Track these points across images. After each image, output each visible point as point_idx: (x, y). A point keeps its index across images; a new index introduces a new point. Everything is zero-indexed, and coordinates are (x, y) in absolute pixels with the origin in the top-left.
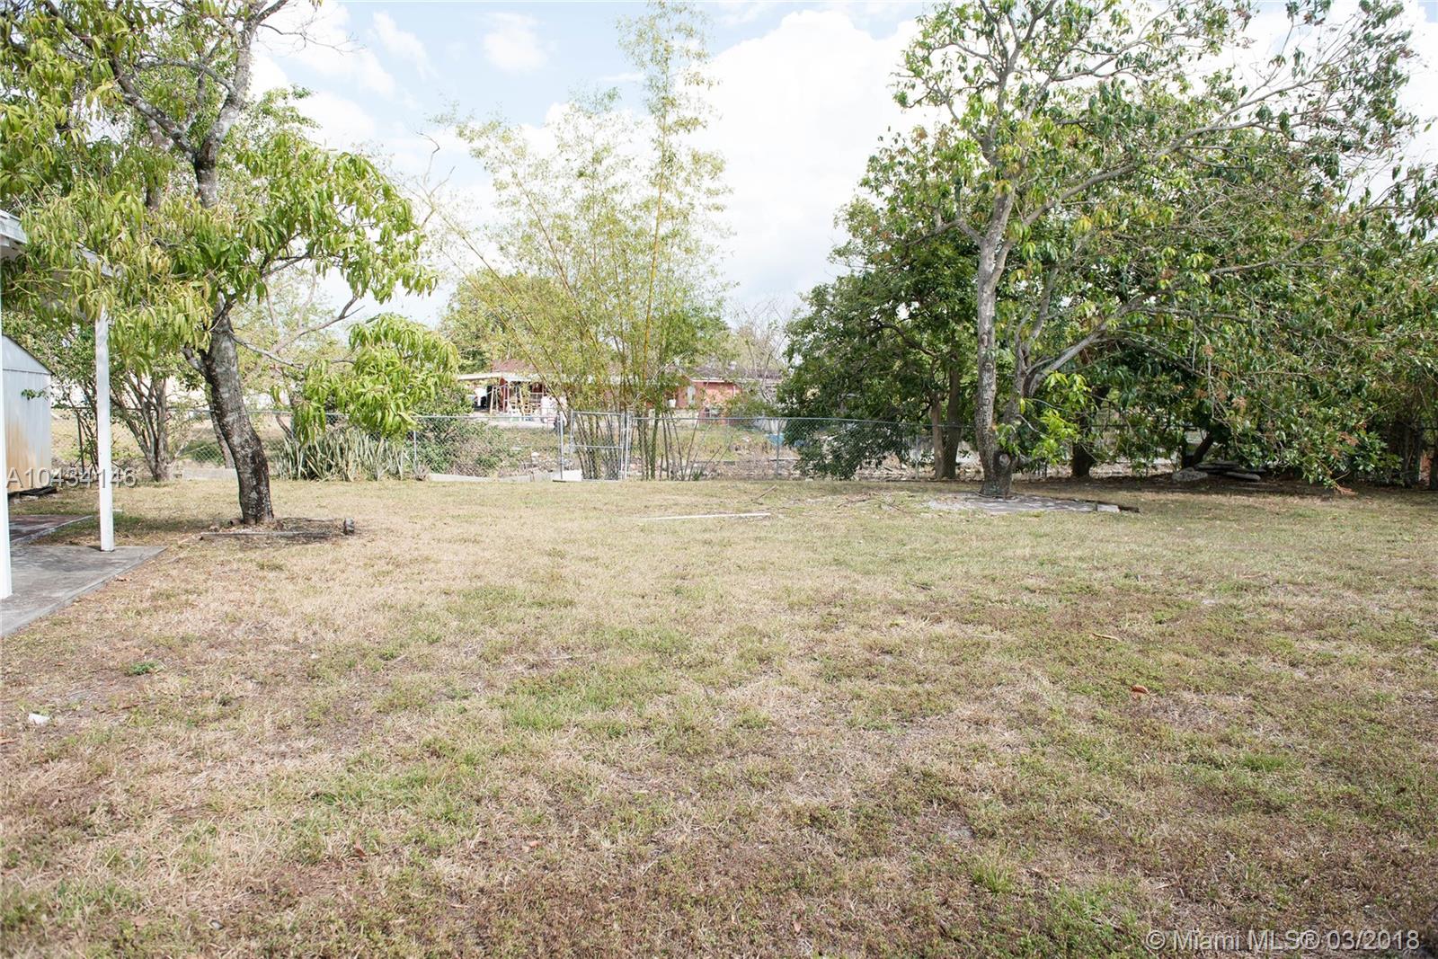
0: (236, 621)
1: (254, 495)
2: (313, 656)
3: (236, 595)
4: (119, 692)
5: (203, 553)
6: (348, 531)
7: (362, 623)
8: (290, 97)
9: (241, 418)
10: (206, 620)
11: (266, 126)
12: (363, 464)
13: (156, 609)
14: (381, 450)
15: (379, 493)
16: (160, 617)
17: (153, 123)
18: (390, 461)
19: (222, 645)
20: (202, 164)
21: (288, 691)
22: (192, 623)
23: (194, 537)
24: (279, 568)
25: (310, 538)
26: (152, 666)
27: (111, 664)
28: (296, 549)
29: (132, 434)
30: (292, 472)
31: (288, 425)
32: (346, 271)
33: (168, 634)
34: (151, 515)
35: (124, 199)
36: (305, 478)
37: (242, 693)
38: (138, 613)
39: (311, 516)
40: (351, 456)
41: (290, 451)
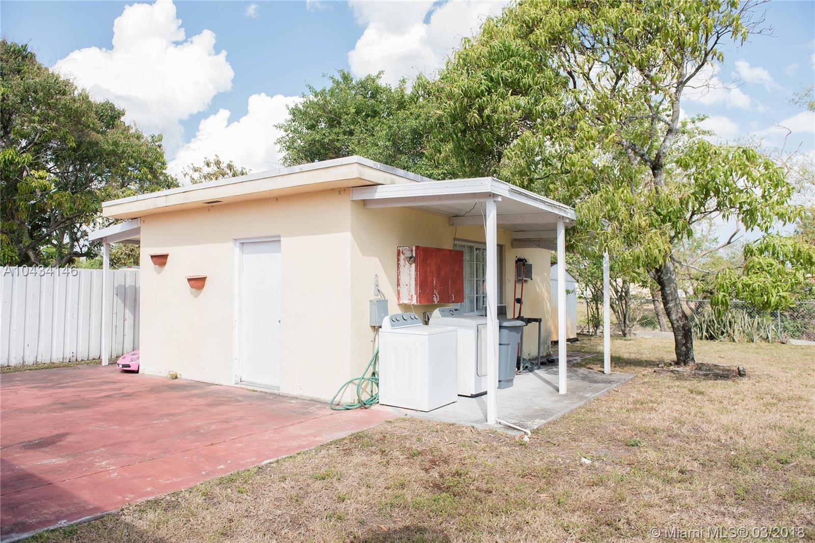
0: (682, 423)
1: (684, 349)
2: (732, 453)
3: (678, 407)
4: (623, 453)
5: (657, 380)
6: (741, 374)
7: (761, 436)
8: (696, 122)
9: (676, 305)
10: (664, 420)
11: (682, 140)
12: (744, 332)
13: (637, 409)
14: (756, 324)
15: (757, 351)
16: (639, 415)
17: (630, 150)
18: (762, 331)
19: (676, 436)
20: (656, 167)
21: (720, 473)
22: (656, 420)
23: (650, 370)
24: (701, 393)
25: (717, 377)
26: (639, 442)
27: (618, 437)
28: (710, 382)
29: (612, 311)
30: (699, 335)
31: (693, 307)
32: (741, 216)
33: (644, 425)
34: (626, 356)
35: (623, 192)
36: (707, 339)
37: (691, 468)
38: (628, 411)
39: (716, 363)
40: (736, 327)
41: (698, 323)
